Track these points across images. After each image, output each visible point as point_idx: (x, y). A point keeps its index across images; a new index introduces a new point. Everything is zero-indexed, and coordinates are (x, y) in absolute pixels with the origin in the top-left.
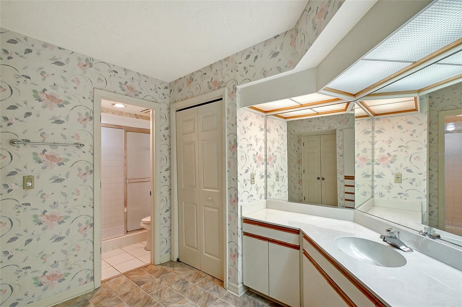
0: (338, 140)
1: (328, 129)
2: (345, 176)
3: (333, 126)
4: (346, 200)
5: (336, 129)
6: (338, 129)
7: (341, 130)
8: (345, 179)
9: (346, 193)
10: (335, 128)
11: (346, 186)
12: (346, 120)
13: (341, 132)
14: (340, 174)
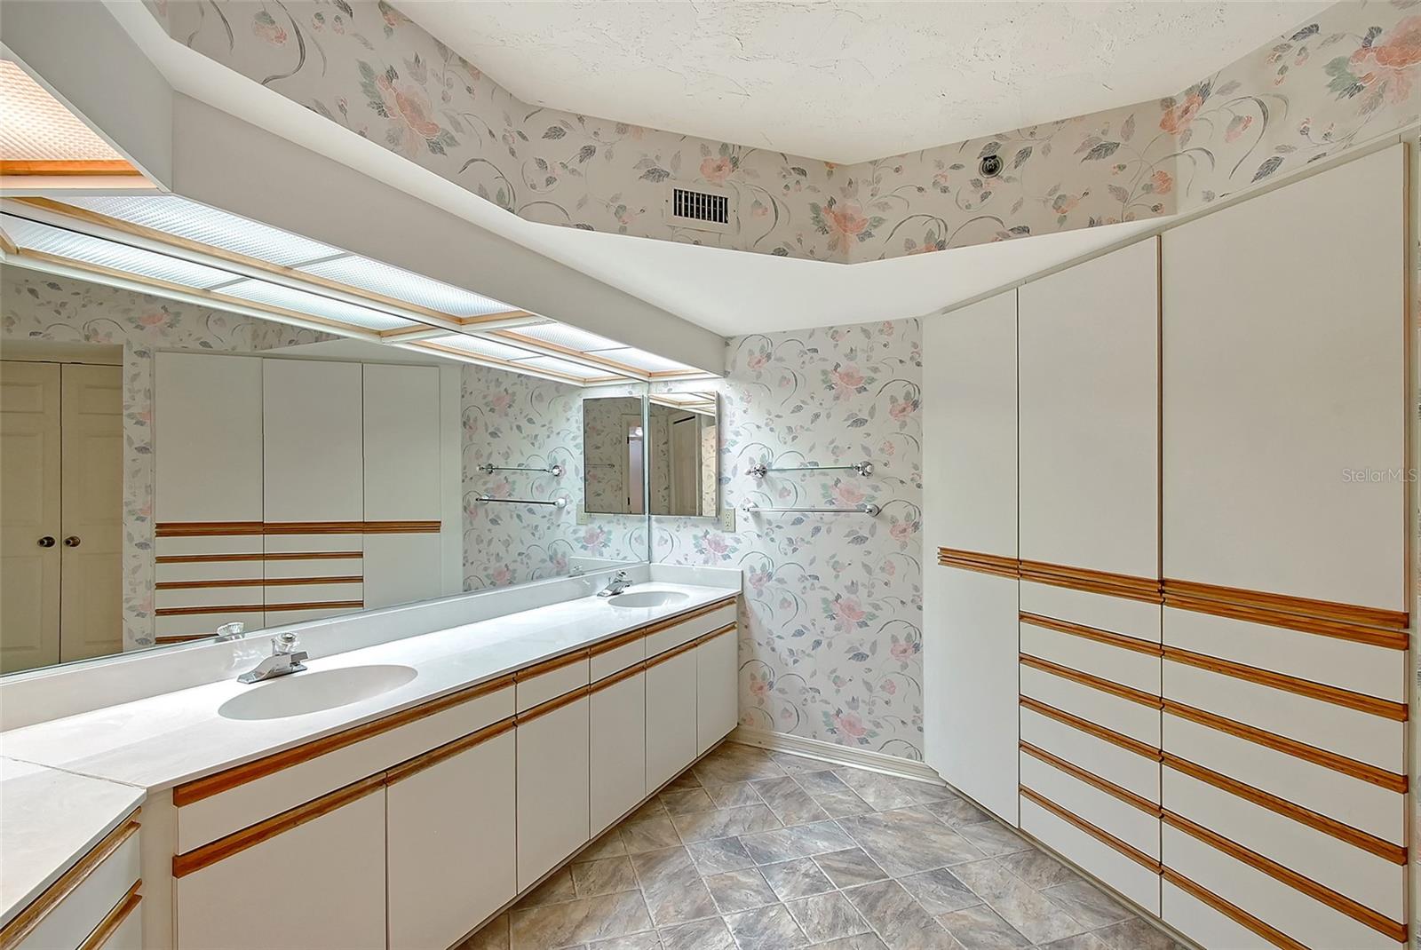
0: (130, 390)
1: (84, 341)
2: (159, 526)
3: (109, 335)
4: (160, 612)
5: (122, 346)
6: (130, 348)
7: (142, 354)
8: (159, 534)
9: (160, 586)
10: (115, 341)
11: (160, 560)
12: (166, 319)
13: (145, 361)
14: (137, 519)
